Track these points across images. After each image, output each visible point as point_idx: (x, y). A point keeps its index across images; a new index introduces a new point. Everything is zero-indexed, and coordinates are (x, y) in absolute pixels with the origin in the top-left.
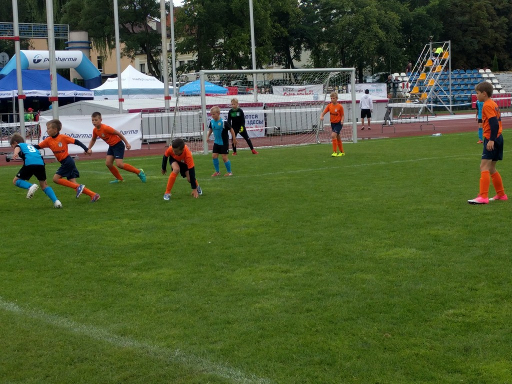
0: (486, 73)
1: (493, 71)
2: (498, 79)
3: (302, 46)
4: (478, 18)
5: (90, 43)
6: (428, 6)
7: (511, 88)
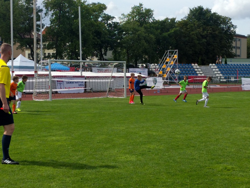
0: (195, 66)
1: (199, 65)
2: (201, 69)
3: (108, 48)
4: (192, 39)
6: (169, 33)
7: (207, 73)
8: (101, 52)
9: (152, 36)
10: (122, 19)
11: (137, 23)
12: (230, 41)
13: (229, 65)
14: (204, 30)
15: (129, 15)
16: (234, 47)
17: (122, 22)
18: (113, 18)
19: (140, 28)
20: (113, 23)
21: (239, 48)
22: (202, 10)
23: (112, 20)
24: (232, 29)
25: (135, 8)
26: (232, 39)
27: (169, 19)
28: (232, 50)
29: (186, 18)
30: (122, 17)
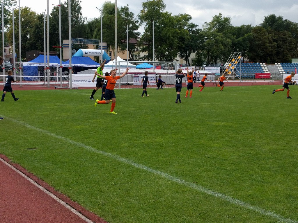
0: (263, 65)
1: (266, 64)
3: (192, 51)
4: (265, 42)
5: (107, 47)
6: (243, 37)
7: (272, 71)
8: (186, 53)
14: (275, 34)
15: (211, 23)
17: (205, 29)
20: (197, 30)
22: (275, 18)
23: (196, 27)
25: (216, 17)
29: (261, 24)
30: (205, 25)
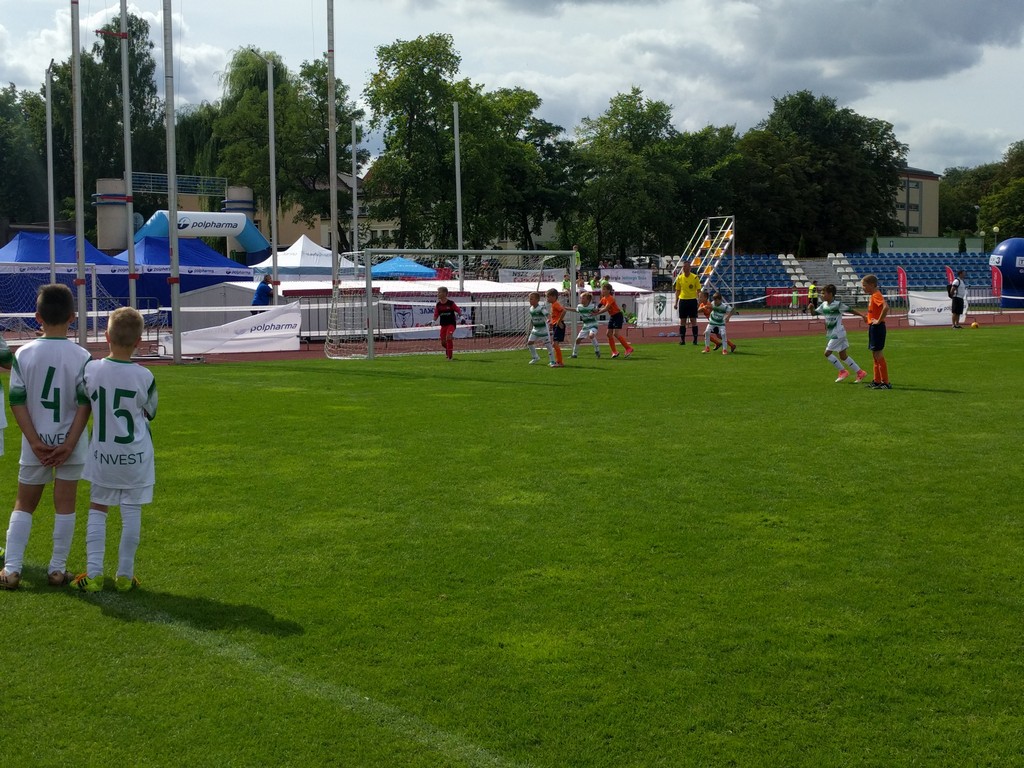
0: (788, 260)
2: (804, 269)
3: (544, 215)
4: (782, 184)
5: (254, 203)
6: (715, 168)
8: (525, 224)
9: (667, 179)
10: (584, 131)
11: (625, 143)
12: (889, 187)
13: (883, 256)
14: (815, 158)
15: (604, 121)
16: (902, 206)
17: (584, 141)
18: (559, 129)
19: (634, 157)
20: (559, 143)
21: (916, 207)
22: (810, 102)
23: (555, 135)
24: (895, 154)
25: (620, 99)
26: (894, 182)
27: (717, 130)
28: (895, 212)
29: (763, 125)
30: (582, 126)
